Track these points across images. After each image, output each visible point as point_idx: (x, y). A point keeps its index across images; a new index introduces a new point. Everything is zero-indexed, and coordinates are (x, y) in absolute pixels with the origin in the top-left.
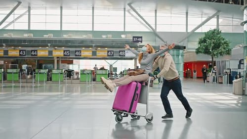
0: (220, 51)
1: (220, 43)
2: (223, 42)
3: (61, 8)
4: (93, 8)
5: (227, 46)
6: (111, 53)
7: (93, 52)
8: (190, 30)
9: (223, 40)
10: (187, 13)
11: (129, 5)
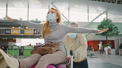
0: (113, 33)
1: (112, 28)
2: (113, 27)
3: (7, 5)
4: (28, 6)
5: (117, 29)
6: (37, 32)
7: (21, 30)
8: (90, 21)
9: (114, 26)
10: (88, 10)
11: (52, 3)
